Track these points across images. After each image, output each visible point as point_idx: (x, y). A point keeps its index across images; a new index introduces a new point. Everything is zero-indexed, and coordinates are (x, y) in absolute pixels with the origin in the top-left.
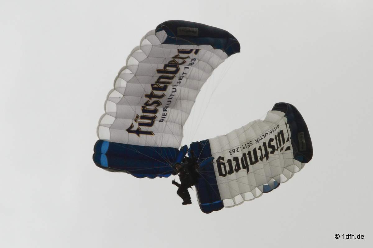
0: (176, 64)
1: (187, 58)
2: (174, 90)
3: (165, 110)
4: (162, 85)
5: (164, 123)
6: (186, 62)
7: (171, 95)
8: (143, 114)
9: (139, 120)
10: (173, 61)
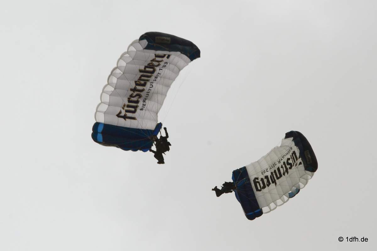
0: (153, 65)
1: (161, 61)
2: (151, 86)
3: (144, 101)
4: (142, 82)
5: (144, 111)
6: (160, 64)
7: (149, 90)
8: (128, 104)
9: (126, 108)
10: (151, 63)
